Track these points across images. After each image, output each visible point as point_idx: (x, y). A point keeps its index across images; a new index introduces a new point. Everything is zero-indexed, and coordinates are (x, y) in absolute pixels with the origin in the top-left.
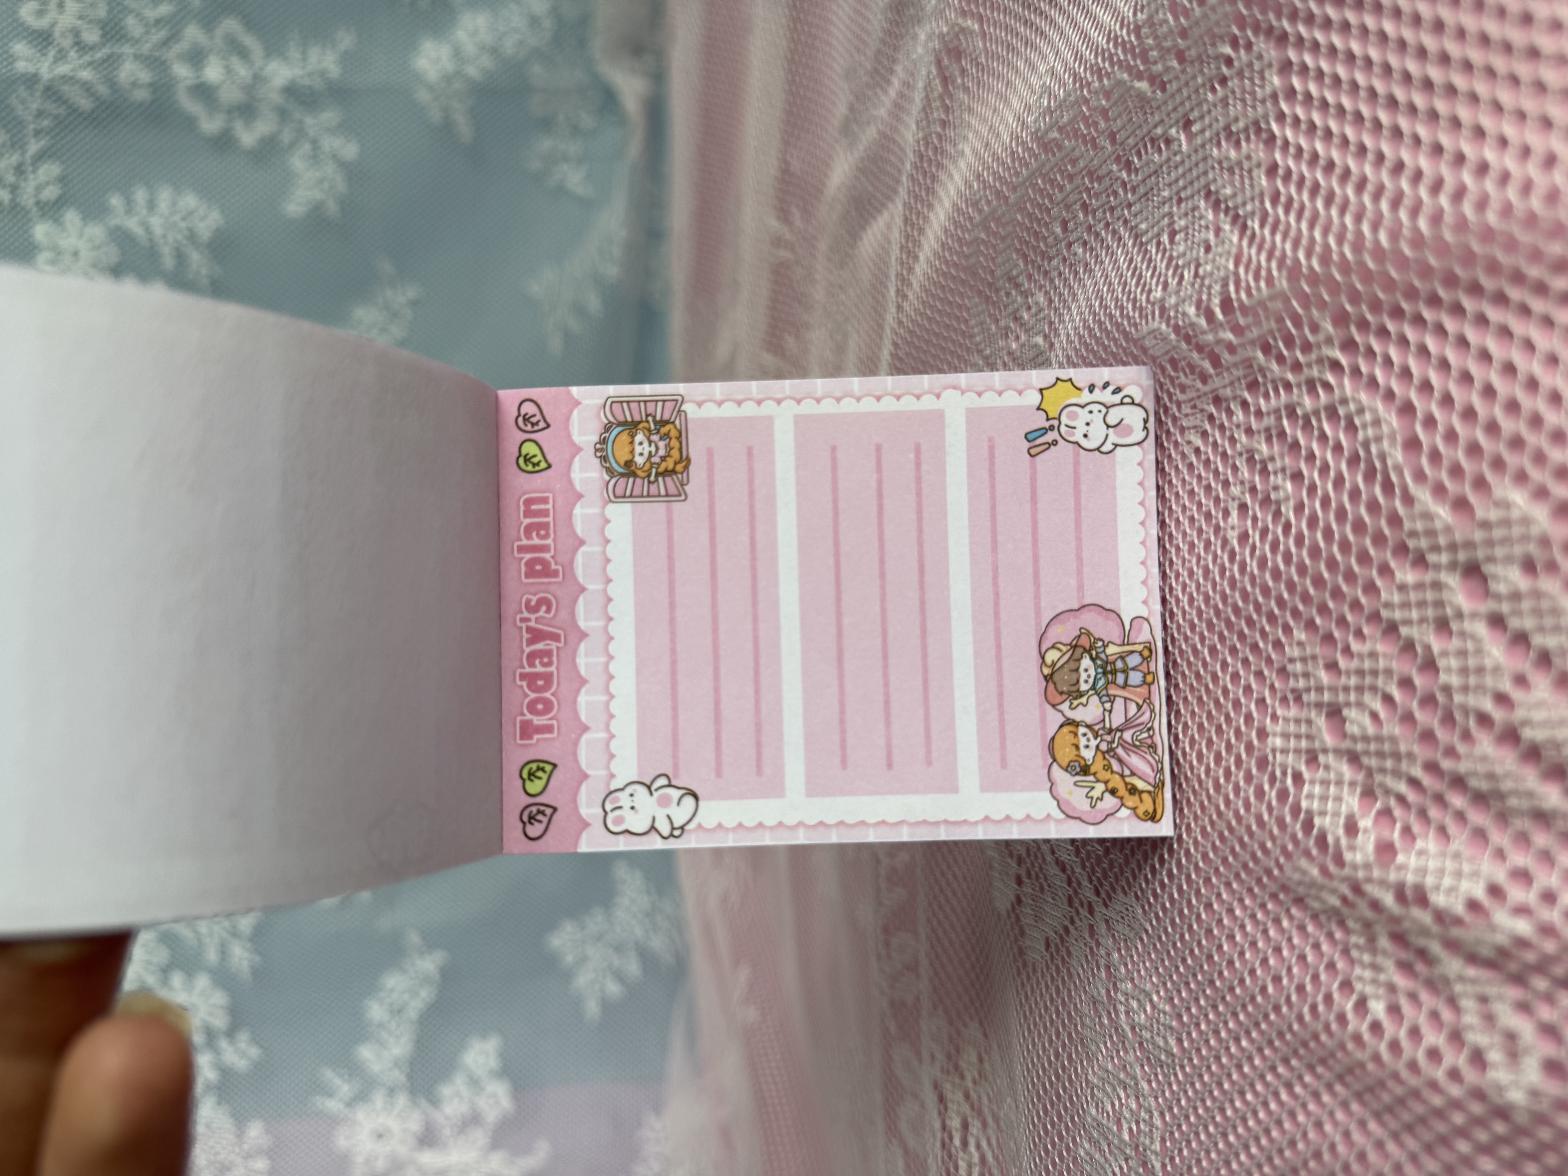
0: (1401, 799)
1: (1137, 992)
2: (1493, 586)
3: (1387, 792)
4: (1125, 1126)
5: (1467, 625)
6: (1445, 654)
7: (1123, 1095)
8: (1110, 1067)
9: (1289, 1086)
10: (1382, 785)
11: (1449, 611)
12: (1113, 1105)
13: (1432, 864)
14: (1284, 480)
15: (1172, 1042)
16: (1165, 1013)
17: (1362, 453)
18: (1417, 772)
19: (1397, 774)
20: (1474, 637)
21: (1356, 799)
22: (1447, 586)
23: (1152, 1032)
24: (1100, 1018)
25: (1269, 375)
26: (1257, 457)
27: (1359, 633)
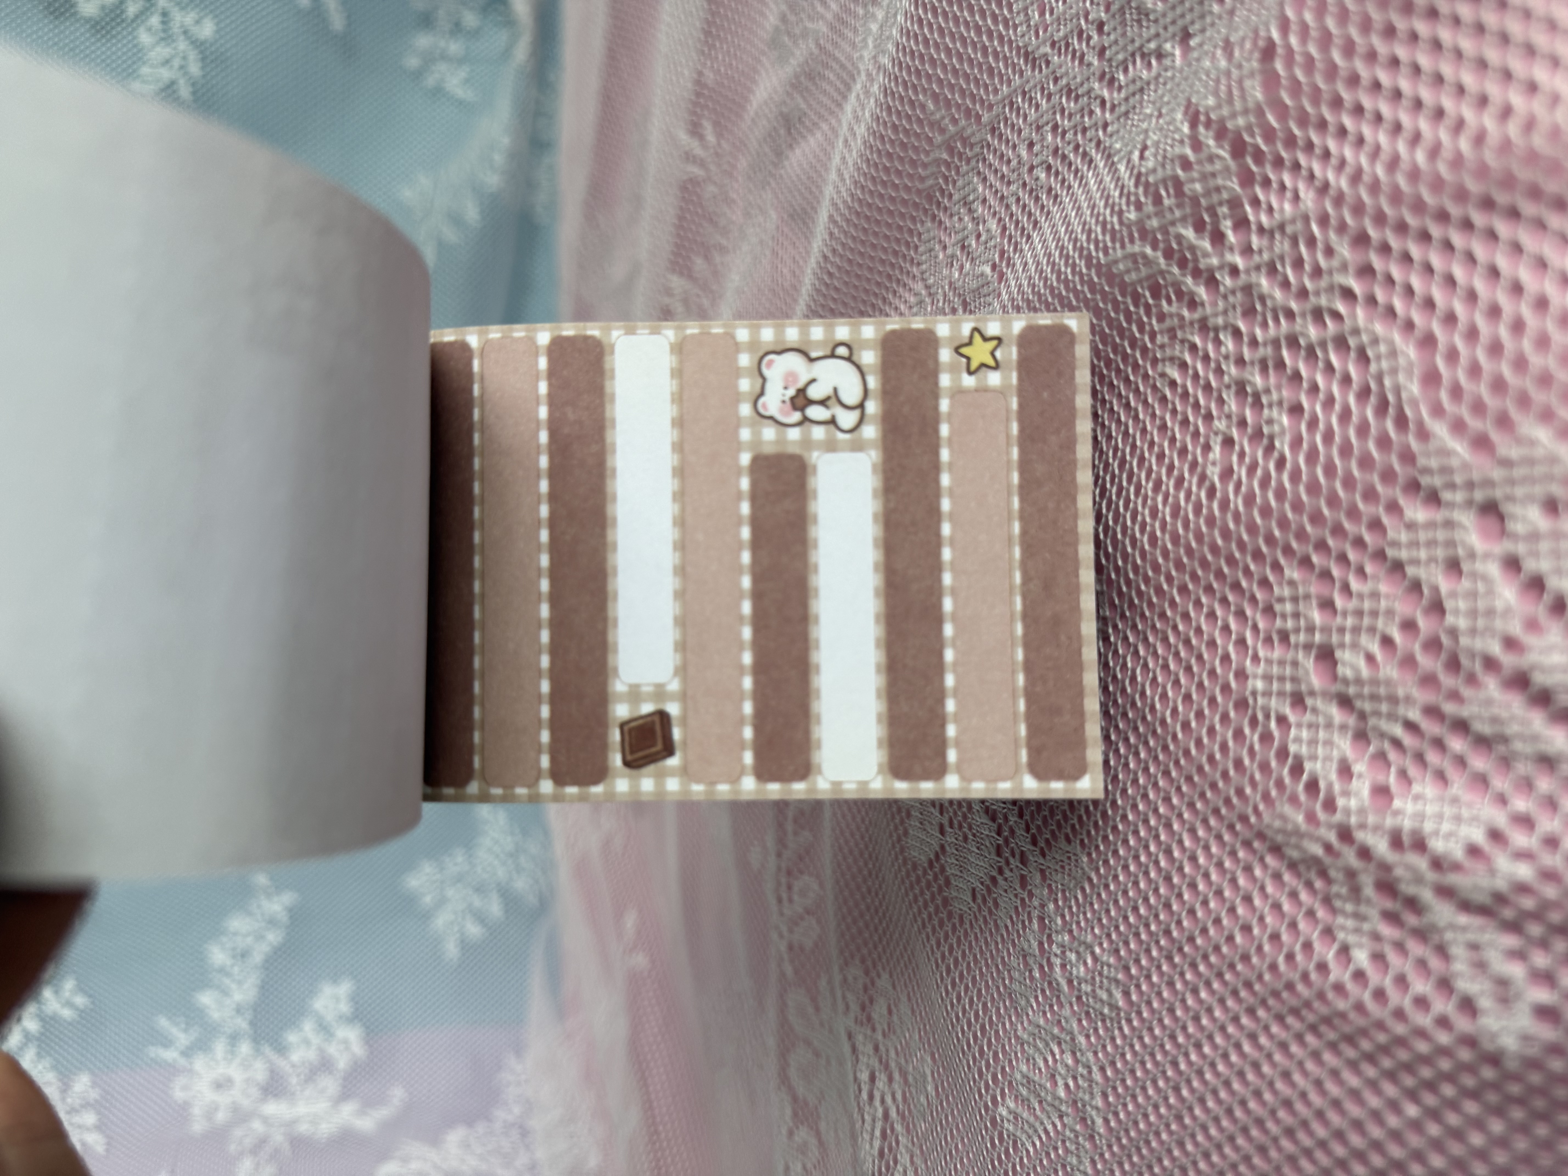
0: (1397, 743)
1: (1076, 944)
2: (1511, 526)
3: (1382, 735)
4: (1060, 1082)
5: (1479, 566)
6: (1453, 595)
7: (1056, 1050)
8: (1042, 1022)
9: (1253, 1037)
10: (1376, 729)
11: (1461, 552)
12: (1046, 1061)
13: (1430, 809)
14: (1280, 414)
15: (1118, 995)
16: (1109, 966)
17: (1373, 386)
18: (1414, 715)
19: (1392, 717)
20: (1485, 578)
21: (1348, 743)
22: (1461, 525)
23: (1093, 985)
24: (1030, 971)
25: (1269, 303)
26: (1249, 389)
27: (1361, 572)
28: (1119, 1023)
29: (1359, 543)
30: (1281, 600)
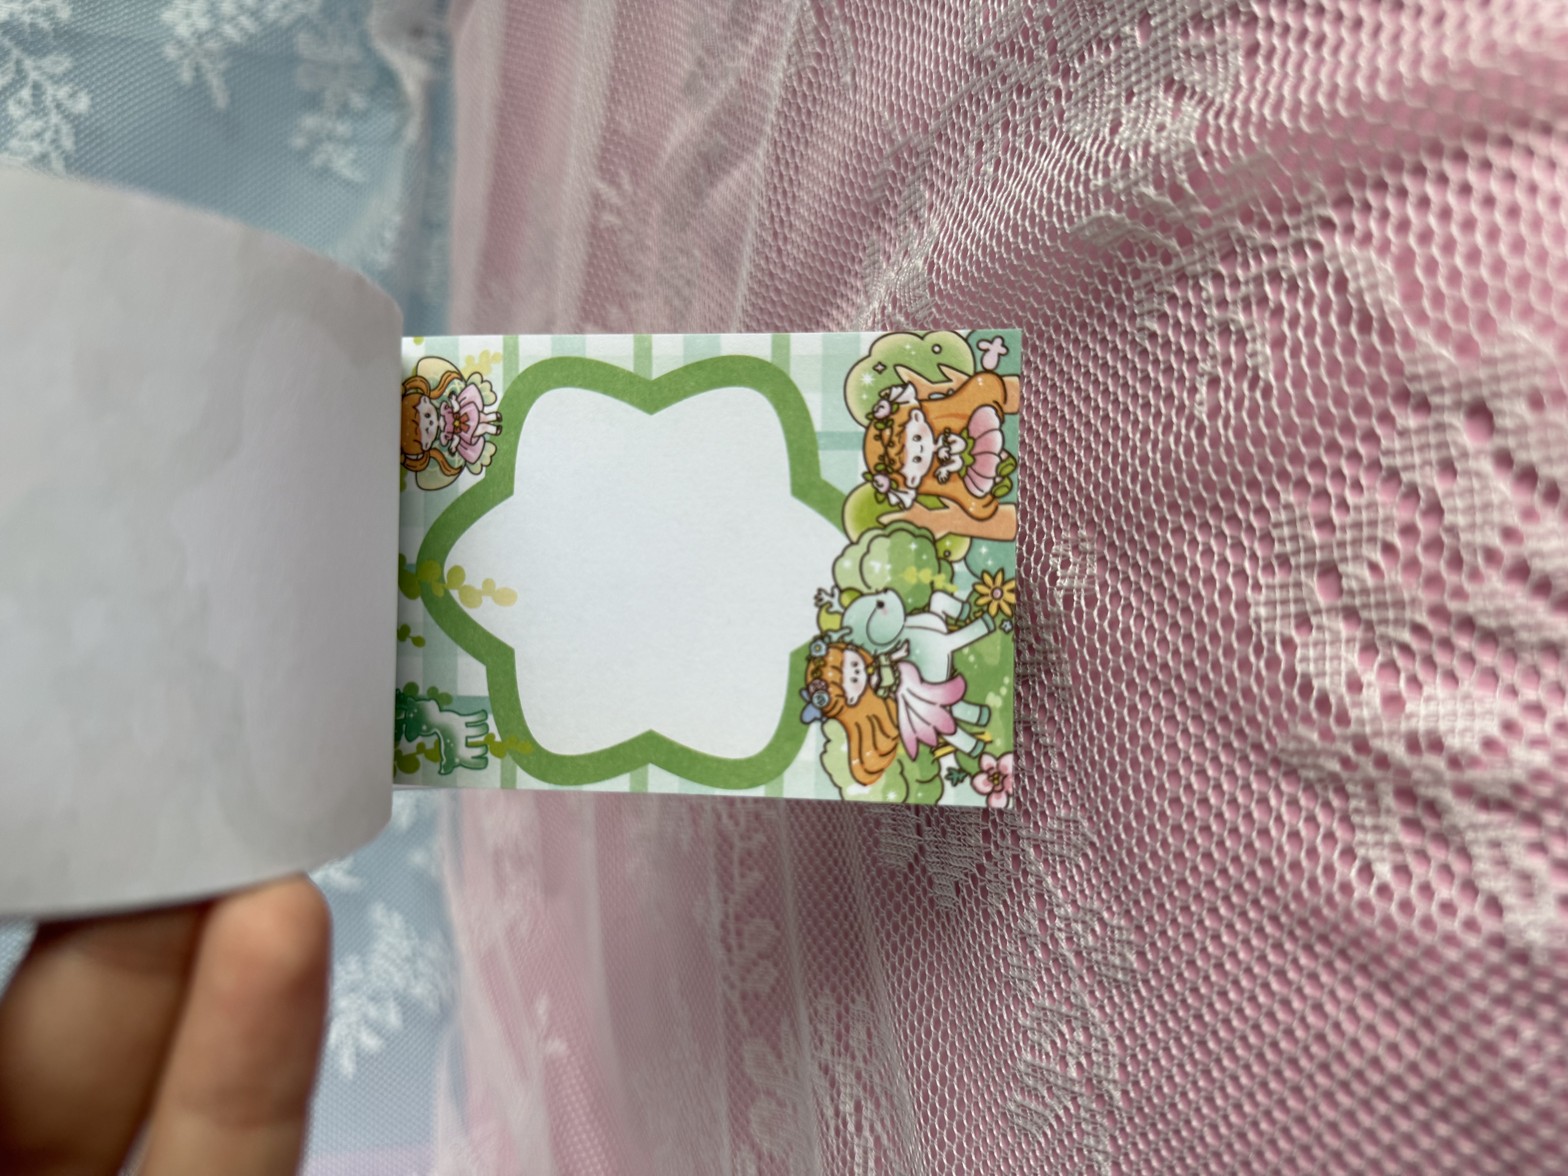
0: (1405, 649)
1: (1081, 914)
2: (1499, 421)
3: (1390, 643)
4: (1072, 1063)
5: (1472, 464)
6: (1450, 494)
7: (1065, 1029)
8: (1047, 1003)
9: (1281, 974)
10: (1382, 637)
11: (1454, 452)
12: (1053, 1043)
13: (1443, 709)
14: (1264, 346)
15: (1132, 957)
16: (1120, 928)
17: (1354, 304)
18: (1421, 617)
19: (1400, 623)
20: (1478, 475)
21: (1356, 655)
22: (1451, 426)
23: (1104, 952)
24: (1032, 953)
25: (1249, 244)
26: (1232, 328)
27: (1357, 486)
28: (1135, 986)
29: (1354, 456)
30: (1278, 525)
